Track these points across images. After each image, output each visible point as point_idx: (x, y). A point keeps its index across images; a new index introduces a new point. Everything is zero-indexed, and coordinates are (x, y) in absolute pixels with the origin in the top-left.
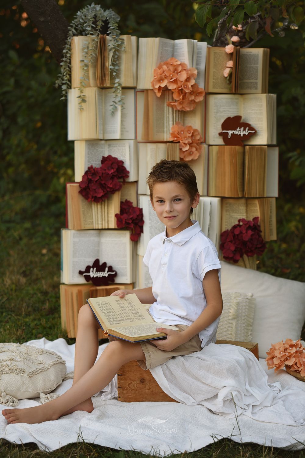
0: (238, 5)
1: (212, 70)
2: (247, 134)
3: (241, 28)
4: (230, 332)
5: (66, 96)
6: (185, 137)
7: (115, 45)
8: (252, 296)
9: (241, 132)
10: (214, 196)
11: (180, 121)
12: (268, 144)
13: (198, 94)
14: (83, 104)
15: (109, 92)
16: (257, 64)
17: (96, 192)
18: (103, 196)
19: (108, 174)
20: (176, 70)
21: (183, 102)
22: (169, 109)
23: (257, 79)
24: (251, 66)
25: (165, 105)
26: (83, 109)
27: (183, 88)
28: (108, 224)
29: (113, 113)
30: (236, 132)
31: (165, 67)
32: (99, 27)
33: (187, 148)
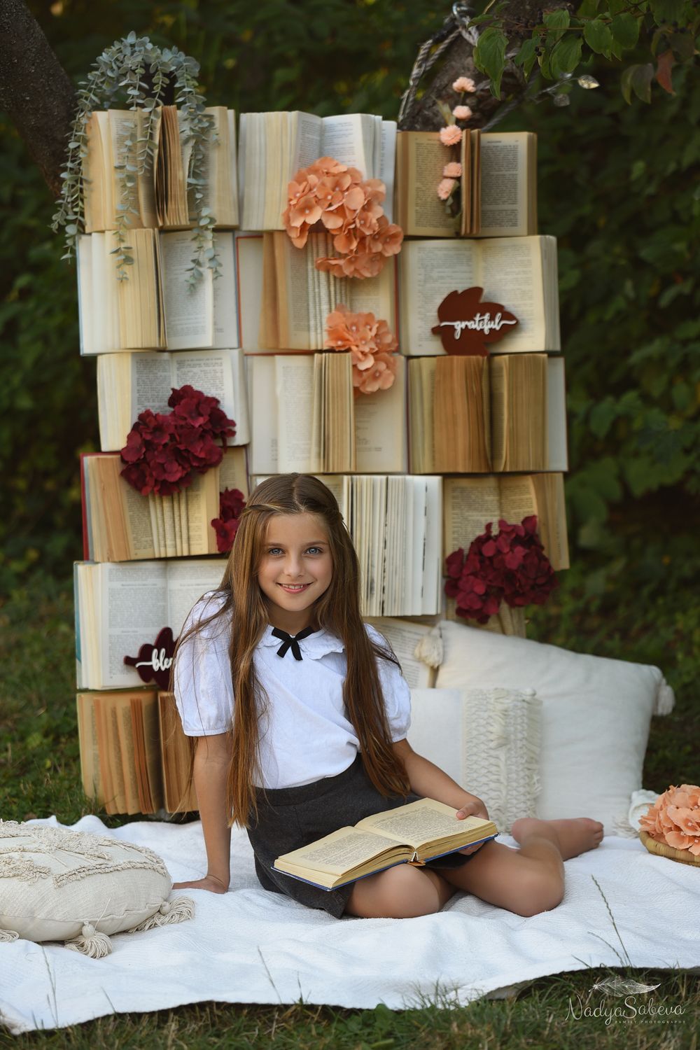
0: (568, 30)
1: (413, 185)
2: (498, 328)
3: (473, 86)
4: (494, 777)
5: (74, 252)
6: (362, 339)
7: (197, 128)
8: (534, 695)
9: (483, 324)
10: (427, 471)
11: (344, 302)
12: (547, 349)
13: (388, 240)
14: (126, 268)
15: (177, 240)
16: (515, 167)
17: (165, 471)
18: (181, 479)
19: (193, 427)
20: (337, 184)
21: (356, 258)
22: (318, 275)
23: (515, 202)
24: (501, 173)
25: (310, 267)
26: (126, 278)
27: (358, 225)
28: (189, 545)
29: (193, 288)
30: (472, 325)
31: (313, 179)
32: (158, 88)
33: (368, 363)
